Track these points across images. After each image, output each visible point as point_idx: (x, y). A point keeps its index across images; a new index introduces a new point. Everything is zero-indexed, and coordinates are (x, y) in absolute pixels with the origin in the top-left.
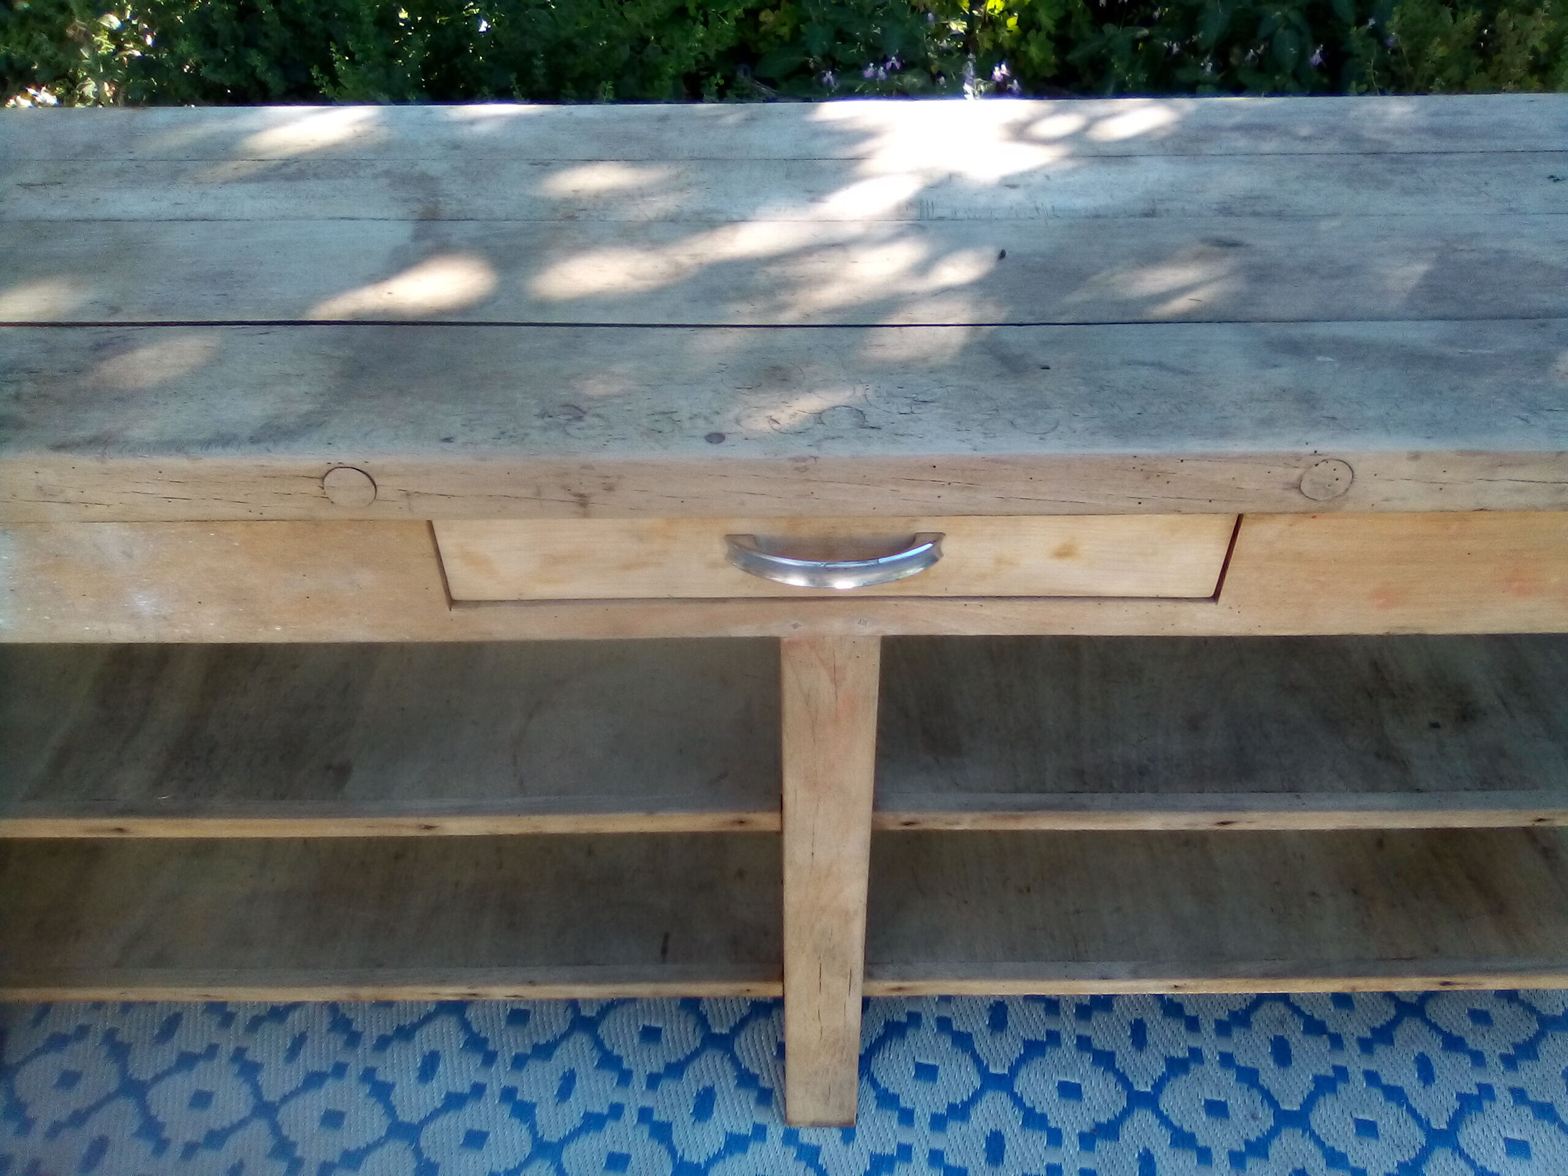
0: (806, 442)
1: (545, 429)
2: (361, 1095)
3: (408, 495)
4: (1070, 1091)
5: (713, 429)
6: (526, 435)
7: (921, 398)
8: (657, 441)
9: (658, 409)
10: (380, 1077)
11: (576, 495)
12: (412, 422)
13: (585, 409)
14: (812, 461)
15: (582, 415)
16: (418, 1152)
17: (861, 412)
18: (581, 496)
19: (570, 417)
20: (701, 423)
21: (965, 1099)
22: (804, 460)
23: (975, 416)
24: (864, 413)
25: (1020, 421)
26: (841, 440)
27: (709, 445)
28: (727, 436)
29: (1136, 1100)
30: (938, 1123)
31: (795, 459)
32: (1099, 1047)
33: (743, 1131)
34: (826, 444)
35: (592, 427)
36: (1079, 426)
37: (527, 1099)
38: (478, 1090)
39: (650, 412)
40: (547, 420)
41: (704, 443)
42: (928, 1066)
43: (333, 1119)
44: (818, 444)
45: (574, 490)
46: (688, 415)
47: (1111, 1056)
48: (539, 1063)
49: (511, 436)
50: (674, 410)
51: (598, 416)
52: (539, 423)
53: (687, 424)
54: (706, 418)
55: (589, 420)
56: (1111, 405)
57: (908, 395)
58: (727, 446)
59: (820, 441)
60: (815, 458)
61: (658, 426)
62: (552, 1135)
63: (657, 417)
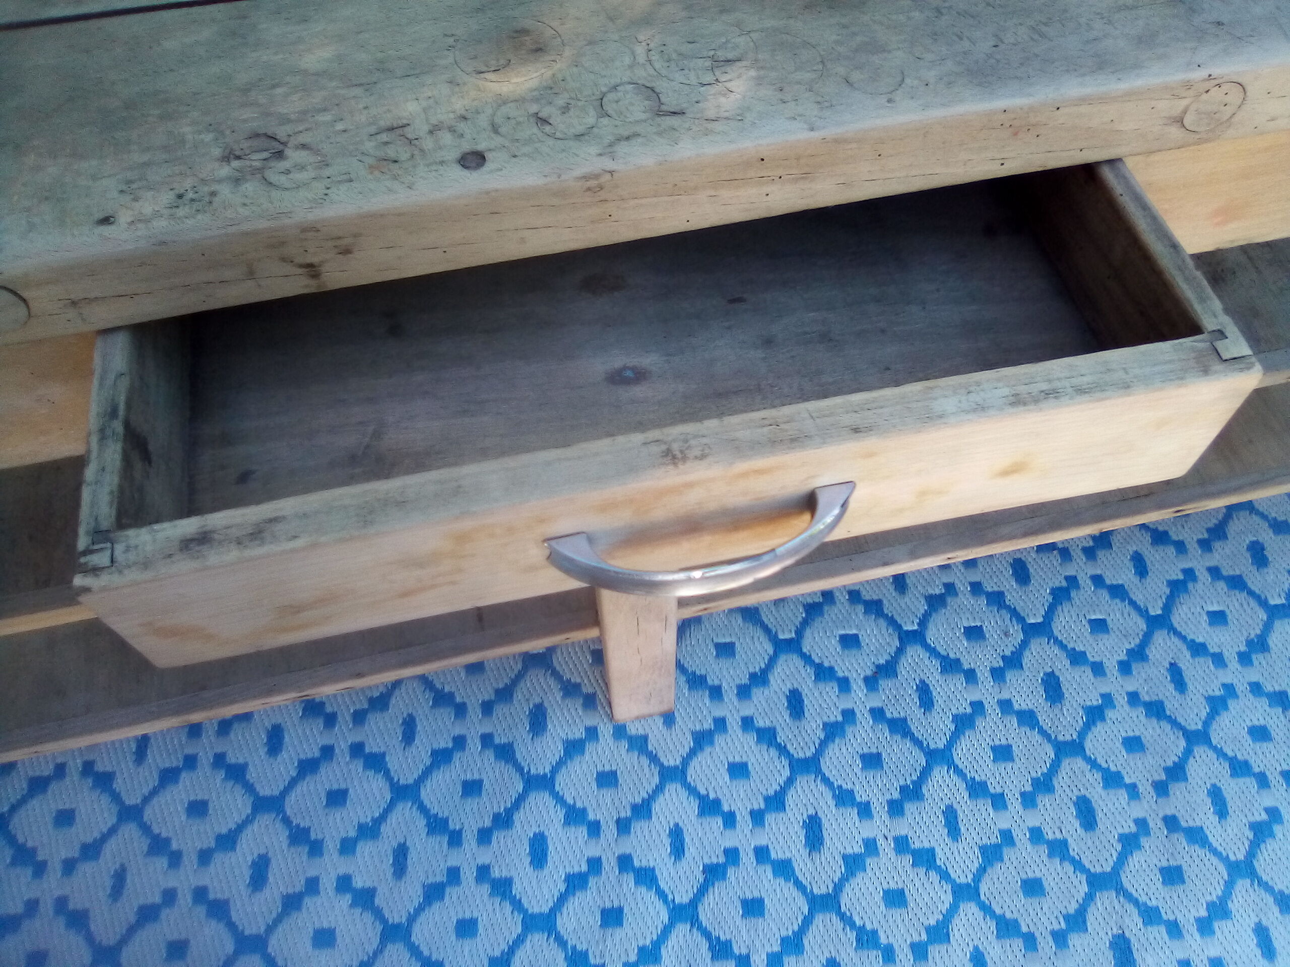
0: (594, 150)
1: (237, 181)
2: (218, 781)
3: (74, 303)
4: (850, 642)
5: (467, 147)
6: (213, 194)
7: (721, 54)
8: (395, 178)
9: (382, 123)
10: (231, 759)
11: (301, 266)
12: (47, 198)
13: (284, 139)
14: (608, 177)
15: (281, 147)
16: (286, 821)
17: (652, 89)
18: (310, 266)
19: (265, 155)
20: (447, 138)
21: (763, 666)
22: (597, 176)
23: (798, 76)
24: (657, 90)
25: (856, 76)
26: (640, 140)
27: (466, 173)
28: (488, 155)
29: (908, 638)
30: (744, 692)
31: (586, 178)
32: (867, 598)
33: (578, 736)
34: (622, 149)
35: (302, 168)
36: (931, 75)
37: (375, 750)
38: (328, 752)
39: (373, 129)
40: (236, 164)
41: (458, 172)
42: (725, 644)
43: (198, 809)
44: (609, 150)
45: (300, 260)
46: (426, 128)
47: (879, 603)
48: (378, 715)
49: (192, 200)
50: (405, 122)
51: (304, 146)
52: (225, 171)
53: (428, 143)
54: (452, 130)
55: (294, 156)
56: (958, 36)
57: (705, 54)
58: (491, 172)
59: (611, 145)
60: (611, 172)
61: (391, 152)
62: (407, 778)
63: (384, 137)
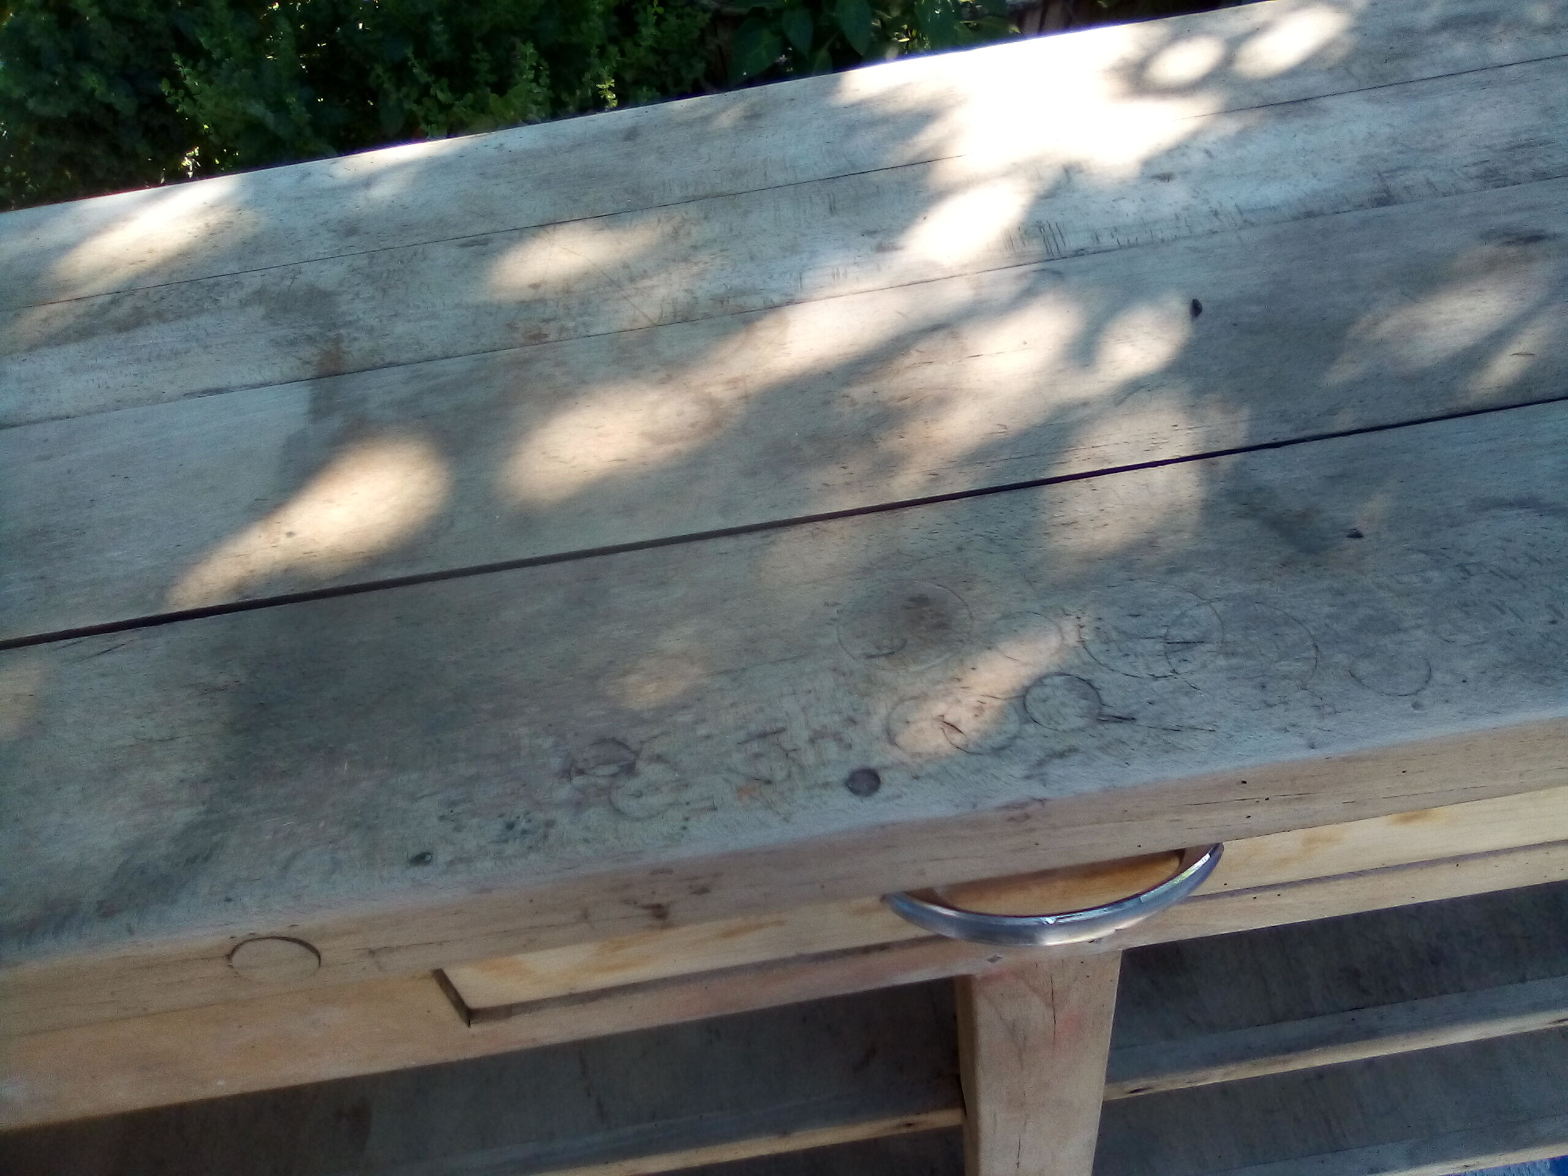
0: (1018, 770)
1: (579, 806)
3: (372, 953)
5: (856, 762)
6: (550, 824)
7: (1176, 633)
8: (769, 806)
9: (753, 727)
11: (645, 907)
12: (357, 825)
13: (635, 747)
14: (1038, 805)
15: (632, 757)
17: (1089, 683)
18: (658, 907)
19: (613, 769)
20: (832, 750)
22: (1023, 805)
23: (1284, 666)
24: (1096, 685)
25: (1364, 668)
26: (1077, 758)
27: (854, 800)
28: (884, 776)
31: (1007, 807)
34: (1056, 770)
35: (655, 788)
36: (1467, 666)
39: (741, 735)
40: (578, 781)
41: (843, 799)
44: (1037, 771)
45: (646, 902)
46: (806, 735)
49: (524, 832)
50: (780, 725)
51: (659, 758)
52: (564, 792)
53: (809, 757)
54: (838, 738)
55: (650, 772)
56: (1497, 607)
57: (1154, 632)
58: (888, 799)
59: (1041, 763)
60: (1042, 801)
61: (763, 769)
63: (755, 747)
